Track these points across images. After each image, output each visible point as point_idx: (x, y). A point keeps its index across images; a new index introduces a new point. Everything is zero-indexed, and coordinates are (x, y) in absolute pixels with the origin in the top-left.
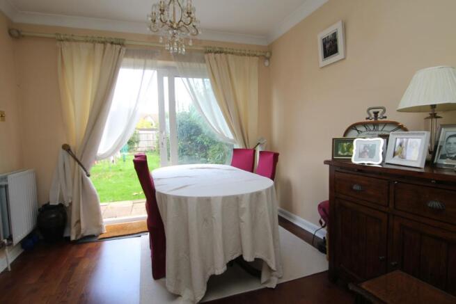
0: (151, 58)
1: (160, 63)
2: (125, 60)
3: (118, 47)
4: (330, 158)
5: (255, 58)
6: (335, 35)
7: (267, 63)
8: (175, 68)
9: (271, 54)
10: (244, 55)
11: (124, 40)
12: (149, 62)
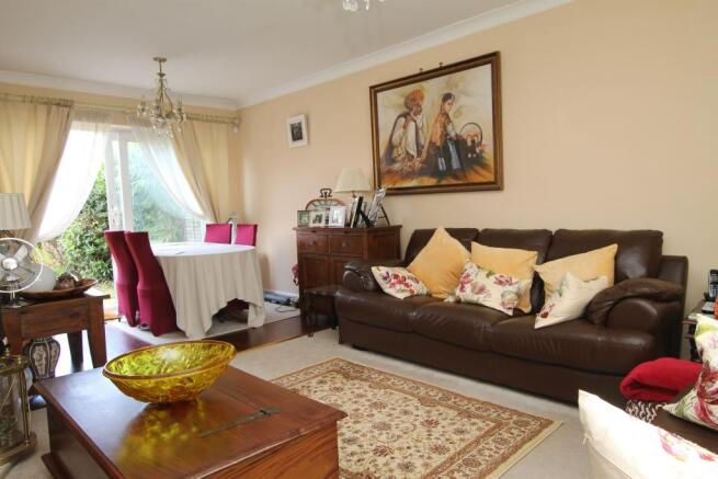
0: (103, 122)
1: (113, 126)
2: (75, 124)
3: (66, 110)
4: (296, 225)
5: (224, 125)
6: (300, 124)
7: (236, 130)
8: (129, 131)
9: (240, 120)
10: (211, 121)
11: (72, 101)
12: (101, 125)
